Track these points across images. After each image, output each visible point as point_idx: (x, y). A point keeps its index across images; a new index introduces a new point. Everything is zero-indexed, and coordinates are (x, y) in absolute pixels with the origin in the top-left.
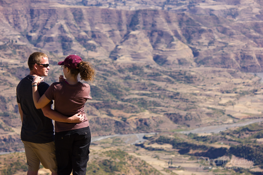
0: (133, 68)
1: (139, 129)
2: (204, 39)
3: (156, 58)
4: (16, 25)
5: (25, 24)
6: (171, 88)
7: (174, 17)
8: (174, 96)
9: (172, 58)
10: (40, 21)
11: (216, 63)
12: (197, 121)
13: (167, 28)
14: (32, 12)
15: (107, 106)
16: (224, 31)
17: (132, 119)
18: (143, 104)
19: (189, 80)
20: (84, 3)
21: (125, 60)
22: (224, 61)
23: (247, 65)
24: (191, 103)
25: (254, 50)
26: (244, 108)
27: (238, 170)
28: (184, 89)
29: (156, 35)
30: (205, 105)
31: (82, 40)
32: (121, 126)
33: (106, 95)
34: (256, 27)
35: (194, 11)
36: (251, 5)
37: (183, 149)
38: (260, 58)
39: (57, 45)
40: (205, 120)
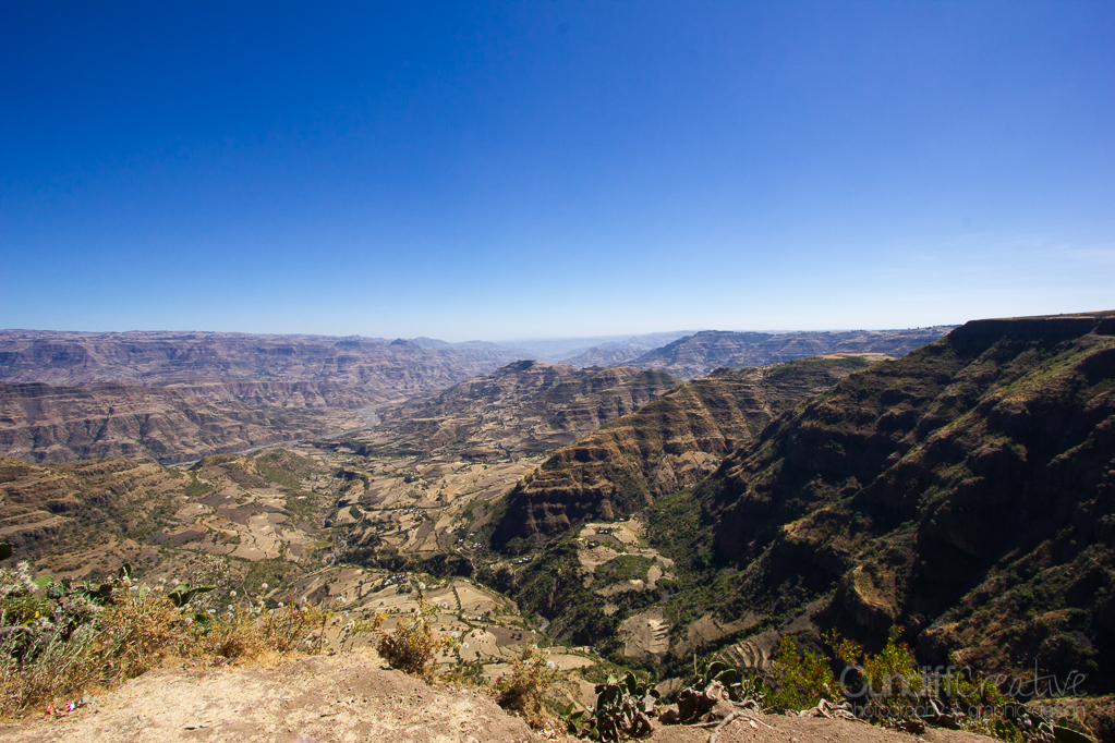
0: (294, 410)
1: (296, 438)
2: (331, 395)
3: (307, 404)
4: (231, 392)
5: (236, 391)
6: (313, 418)
7: (315, 385)
8: (315, 422)
9: (315, 404)
10: (245, 389)
11: (337, 405)
12: (326, 432)
13: (313, 391)
14: (240, 385)
15: (279, 428)
16: (341, 391)
17: (292, 433)
18: (298, 426)
19: (322, 414)
20: (270, 380)
21: (290, 406)
22: (341, 404)
23: (351, 405)
24: (323, 424)
25: (355, 399)
26: (349, 425)
27: (344, 453)
28: (320, 418)
29: (307, 394)
30: (330, 425)
31: (267, 398)
32: (287, 437)
33: (279, 423)
34: (356, 389)
35: (326, 382)
36: (354, 379)
37: (317, 445)
38: (358, 402)
39: (254, 401)
40: (330, 432)
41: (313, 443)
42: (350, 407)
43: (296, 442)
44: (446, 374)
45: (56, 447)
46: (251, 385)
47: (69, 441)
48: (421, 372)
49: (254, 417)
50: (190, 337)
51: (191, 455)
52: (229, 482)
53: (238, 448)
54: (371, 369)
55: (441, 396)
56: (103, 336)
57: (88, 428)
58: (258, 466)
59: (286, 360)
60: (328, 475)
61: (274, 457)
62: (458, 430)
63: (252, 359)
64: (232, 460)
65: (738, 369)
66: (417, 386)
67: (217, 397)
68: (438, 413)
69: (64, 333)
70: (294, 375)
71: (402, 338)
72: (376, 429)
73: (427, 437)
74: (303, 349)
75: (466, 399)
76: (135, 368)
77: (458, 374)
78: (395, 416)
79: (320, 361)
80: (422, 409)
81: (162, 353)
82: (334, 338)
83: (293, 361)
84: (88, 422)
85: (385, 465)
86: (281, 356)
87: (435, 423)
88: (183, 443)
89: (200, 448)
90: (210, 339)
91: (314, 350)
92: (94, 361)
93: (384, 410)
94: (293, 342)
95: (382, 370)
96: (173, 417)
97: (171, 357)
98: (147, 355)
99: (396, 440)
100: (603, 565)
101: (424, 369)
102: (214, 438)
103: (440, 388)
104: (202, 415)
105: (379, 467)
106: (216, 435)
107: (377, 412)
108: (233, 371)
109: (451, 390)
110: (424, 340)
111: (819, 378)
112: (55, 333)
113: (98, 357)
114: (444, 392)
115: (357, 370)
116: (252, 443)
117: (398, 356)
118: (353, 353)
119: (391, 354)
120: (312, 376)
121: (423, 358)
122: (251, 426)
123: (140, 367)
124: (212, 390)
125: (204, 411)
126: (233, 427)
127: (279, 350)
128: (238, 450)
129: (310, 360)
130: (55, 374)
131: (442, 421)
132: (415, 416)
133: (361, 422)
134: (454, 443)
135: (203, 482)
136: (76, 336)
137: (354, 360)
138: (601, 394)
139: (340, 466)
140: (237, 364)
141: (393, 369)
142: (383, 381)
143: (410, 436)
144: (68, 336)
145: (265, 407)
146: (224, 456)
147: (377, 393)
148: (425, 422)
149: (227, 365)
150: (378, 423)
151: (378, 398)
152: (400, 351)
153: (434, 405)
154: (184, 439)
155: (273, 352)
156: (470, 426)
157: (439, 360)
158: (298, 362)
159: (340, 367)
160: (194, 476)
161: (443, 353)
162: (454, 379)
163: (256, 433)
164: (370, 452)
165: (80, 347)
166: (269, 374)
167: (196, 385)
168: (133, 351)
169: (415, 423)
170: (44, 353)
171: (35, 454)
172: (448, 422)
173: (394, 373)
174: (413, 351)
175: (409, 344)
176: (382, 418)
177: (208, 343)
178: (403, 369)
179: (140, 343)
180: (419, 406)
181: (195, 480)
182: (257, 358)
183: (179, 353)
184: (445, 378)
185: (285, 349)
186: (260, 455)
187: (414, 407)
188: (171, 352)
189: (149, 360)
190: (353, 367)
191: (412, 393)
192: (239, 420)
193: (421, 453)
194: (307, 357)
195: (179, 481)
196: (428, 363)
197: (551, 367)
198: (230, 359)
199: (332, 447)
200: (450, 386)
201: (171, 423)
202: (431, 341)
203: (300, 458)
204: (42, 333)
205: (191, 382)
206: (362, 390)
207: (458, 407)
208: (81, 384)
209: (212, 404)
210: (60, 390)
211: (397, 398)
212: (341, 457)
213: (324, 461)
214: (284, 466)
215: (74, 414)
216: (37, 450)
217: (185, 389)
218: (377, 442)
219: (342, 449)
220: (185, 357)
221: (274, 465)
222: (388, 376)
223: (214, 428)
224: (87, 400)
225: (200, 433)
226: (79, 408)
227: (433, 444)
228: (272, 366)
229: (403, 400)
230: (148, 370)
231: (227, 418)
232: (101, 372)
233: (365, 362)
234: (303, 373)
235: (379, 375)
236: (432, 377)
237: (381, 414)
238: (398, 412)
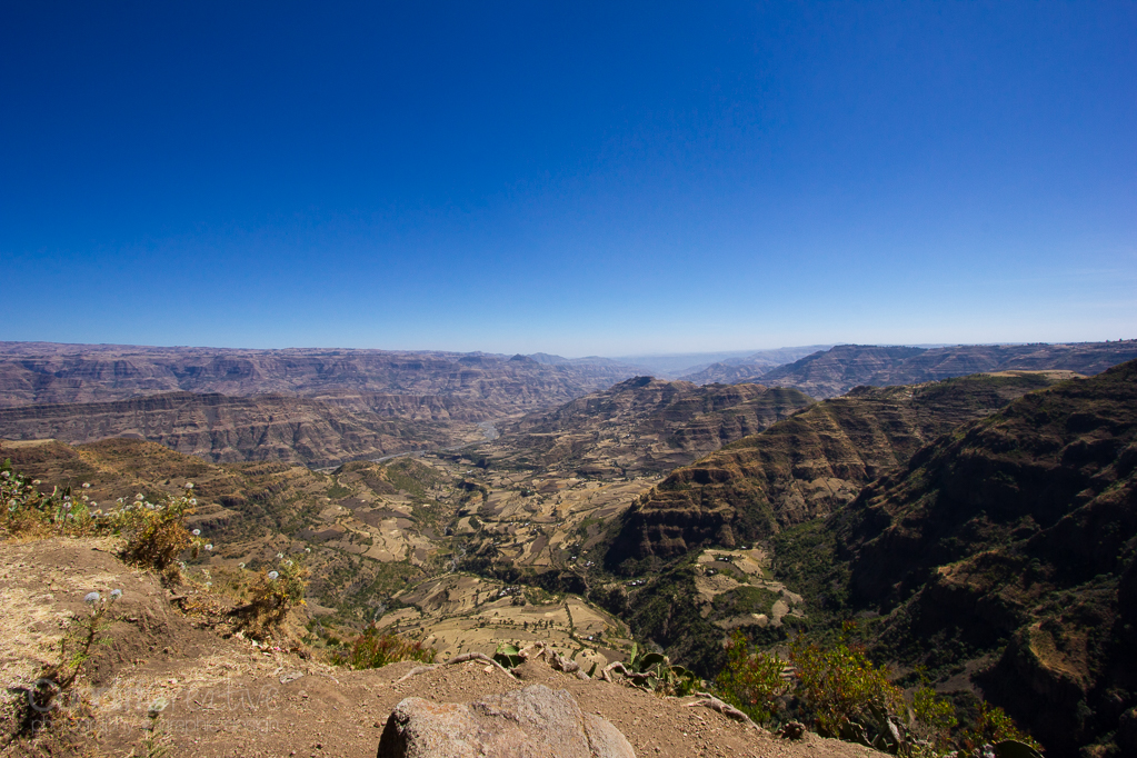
0: (421, 422)
1: (422, 449)
2: (454, 408)
3: (433, 417)
4: (368, 404)
5: (372, 403)
6: (438, 430)
7: (440, 399)
8: (439, 434)
9: (440, 417)
10: (379, 402)
11: (459, 419)
12: (449, 444)
13: (438, 404)
14: (375, 398)
15: (408, 439)
16: (463, 405)
17: (419, 444)
18: (425, 438)
19: (446, 426)
20: (401, 393)
21: (418, 418)
22: (463, 418)
23: (473, 419)
24: (446, 436)
25: (476, 413)
26: (471, 438)
27: (465, 465)
28: (444, 430)
29: (433, 407)
30: (453, 437)
31: (399, 410)
32: (414, 448)
33: (408, 434)
34: (477, 403)
35: (450, 396)
36: (475, 393)
37: (441, 456)
38: (478, 416)
39: (387, 413)
40: (453, 444)
41: (438, 455)
42: (472, 421)
43: (422, 452)
44: (563, 390)
45: (228, 449)
46: (385, 397)
47: (238, 444)
48: (538, 387)
49: (387, 427)
50: (336, 353)
51: (334, 461)
52: (364, 487)
53: (372, 456)
54: (491, 384)
55: (558, 412)
56: (266, 353)
57: (253, 433)
58: (389, 474)
59: (415, 375)
60: (450, 486)
61: (403, 466)
62: (574, 446)
63: (386, 374)
64: (367, 467)
65: (882, 388)
66: (534, 401)
67: (356, 408)
68: (555, 429)
69: (237, 350)
70: (422, 389)
71: (521, 354)
72: (495, 442)
73: (543, 452)
74: (430, 364)
75: (583, 416)
76: (291, 381)
77: (575, 389)
78: (513, 430)
79: (445, 376)
80: (539, 424)
81: (313, 368)
82: (458, 354)
83: (421, 376)
84: (253, 428)
85: (503, 478)
86: (411, 371)
87: (551, 438)
88: (327, 449)
89: (341, 455)
90: (352, 355)
91: (440, 366)
92: (259, 374)
93: (503, 424)
94: (421, 357)
95: (501, 385)
96: (320, 425)
97: (319, 371)
98: (300, 369)
99: (513, 454)
100: (722, 595)
101: (542, 384)
102: (352, 446)
103: (557, 404)
104: (343, 425)
105: (497, 480)
106: (355, 443)
107: (496, 426)
108: (371, 384)
109: (567, 406)
110: (542, 356)
111: (985, 399)
112: (229, 350)
113: (262, 371)
114: (561, 408)
115: (479, 385)
116: (384, 452)
117: (517, 371)
118: (475, 369)
119: (510, 369)
120: (437, 390)
121: (541, 374)
122: (384, 436)
123: (294, 380)
124: (352, 402)
125: (345, 421)
126: (368, 436)
127: (409, 365)
128: (373, 458)
129: (436, 375)
130: (229, 385)
131: (558, 436)
132: (533, 430)
133: (480, 435)
134: (570, 459)
135: (343, 486)
136: (246, 353)
137: (476, 375)
138: (723, 412)
139: (461, 477)
140: (373, 378)
141: (511, 384)
142: (502, 396)
143: (527, 451)
144: (239, 353)
145: (396, 418)
146: (361, 462)
147: (498, 408)
148: (541, 438)
149: (365, 379)
150: (497, 437)
151: (498, 413)
152: (519, 367)
153: (550, 421)
154: (329, 446)
155: (404, 367)
156: (586, 442)
157: (556, 376)
158: (425, 376)
159: (463, 382)
160: (335, 480)
161: (560, 369)
162: (570, 394)
163: (388, 443)
164: (489, 465)
165: (248, 363)
166: (399, 387)
167: (340, 397)
168: (289, 366)
169: (532, 438)
170: (221, 367)
171: (212, 454)
172: (564, 437)
173: (513, 388)
174: (531, 367)
175: (527, 360)
176: (501, 432)
177: (350, 359)
178: (522, 384)
179: (295, 359)
180: (536, 421)
181: (337, 484)
182: (391, 373)
183: (326, 368)
184: (562, 393)
185: (414, 365)
186: (391, 464)
187: (531, 421)
188: (320, 367)
189: (303, 374)
190: (474, 382)
191: (529, 409)
192: (374, 430)
193: (537, 467)
194: (433, 372)
195: (323, 484)
196: (545, 379)
197: (669, 384)
198: (367, 374)
199: (454, 459)
200: (566, 402)
201: (318, 431)
202: (549, 356)
203: (425, 468)
204: (220, 350)
205: (335, 395)
206: (483, 405)
207: (574, 424)
208: (249, 395)
209: (352, 415)
210: (232, 400)
211: (516, 413)
212: (462, 469)
213: (447, 471)
214: (412, 474)
215: (242, 420)
216: (214, 451)
217: (330, 401)
218: (495, 455)
219: (463, 461)
220: (331, 372)
221: (402, 473)
222: (507, 391)
223: (353, 437)
224: (253, 409)
225: (341, 441)
226: (246, 415)
227: (549, 460)
228: (403, 380)
229: (521, 415)
230: (301, 383)
231: (364, 428)
232: (264, 385)
233: (486, 377)
234: (430, 387)
235: (499, 390)
236: (549, 392)
237: (500, 428)
238: (516, 427)
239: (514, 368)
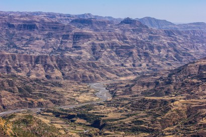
0: (37, 80)
1: (38, 106)
2: (67, 69)
3: (47, 76)
6: (52, 89)
7: (54, 59)
8: (54, 92)
11: (72, 79)
12: (63, 103)
13: (51, 63)
15: (25, 96)
16: (75, 65)
17: (36, 102)
18: (41, 95)
19: (60, 86)
20: (16, 52)
21: (33, 76)
22: (75, 78)
23: (85, 80)
24: (61, 96)
25: (88, 74)
26: (83, 98)
27: (80, 124)
28: (58, 90)
29: (47, 66)
30: (67, 96)
31: (15, 68)
32: (31, 105)
33: (25, 92)
34: (89, 64)
35: (63, 57)
36: (87, 55)
37: (57, 115)
38: (90, 77)
39: (4, 70)
40: (67, 103)
41: (54, 113)
42: (84, 81)
43: (39, 110)
44: (171, 54)
46: (3, 55)
48: (148, 51)
49: (6, 84)
54: (102, 46)
55: (170, 76)
58: (14, 129)
59: (30, 35)
61: (25, 122)
62: (189, 111)
63: (4, 33)
66: (144, 65)
68: (167, 93)
70: (36, 49)
72: (109, 104)
73: (159, 116)
74: (44, 25)
75: (195, 81)
77: (184, 54)
78: (125, 93)
79: (57, 37)
80: (151, 88)
82: (69, 16)
83: (35, 36)
86: (26, 32)
87: (165, 102)
91: (53, 26)
93: (114, 86)
94: (36, 18)
95: (112, 47)
99: (128, 116)
101: (151, 48)
107: (108, 87)
109: (179, 70)
110: (149, 19)
114: (172, 73)
115: (90, 47)
116: (4, 107)
117: (127, 34)
118: (86, 30)
119: (120, 32)
120: (50, 50)
121: (151, 38)
127: (25, 26)
129: (49, 36)
131: (173, 101)
132: (144, 93)
133: (93, 96)
134: (186, 124)
137: (88, 37)
141: (122, 47)
142: (113, 58)
143: (142, 113)
145: (14, 76)
147: (108, 70)
148: (155, 102)
150: (110, 99)
151: (108, 75)
152: (128, 30)
153: (162, 85)
155: (19, 27)
156: (201, 108)
157: (165, 41)
158: (39, 36)
159: (74, 43)
161: (169, 33)
162: (179, 59)
164: (104, 125)
166: (15, 47)
172: (180, 103)
173: (124, 51)
174: (140, 31)
175: (137, 24)
176: (114, 94)
178: (132, 47)
180: (148, 85)
182: (8, 33)
184: (171, 58)
186: (14, 119)
187: (143, 84)
190: (86, 44)
191: (140, 72)
193: (152, 131)
194: (47, 32)
196: (154, 43)
199: (70, 118)
200: (177, 66)
202: (157, 21)
203: (45, 125)
206: (94, 66)
207: (187, 88)
211: (126, 75)
212: (79, 128)
213: (64, 129)
218: (111, 116)
219: (79, 120)
221: (25, 129)
222: (118, 53)
227: (164, 123)
228: (19, 40)
229: (132, 77)
233: (98, 39)
234: (43, 47)
235: (110, 52)
236: (159, 56)
237: (112, 89)
238: (128, 89)
239: (124, 31)
